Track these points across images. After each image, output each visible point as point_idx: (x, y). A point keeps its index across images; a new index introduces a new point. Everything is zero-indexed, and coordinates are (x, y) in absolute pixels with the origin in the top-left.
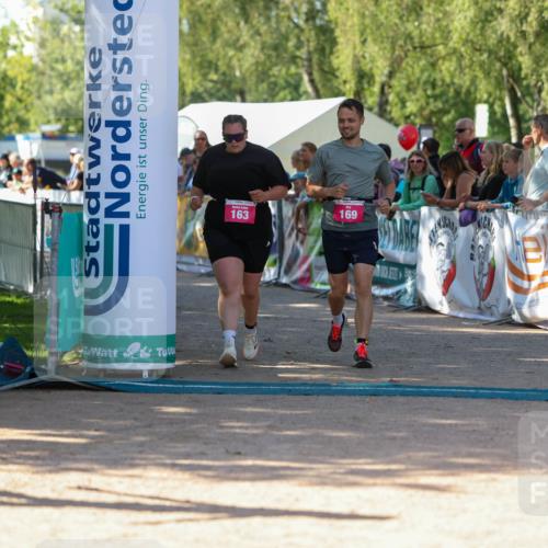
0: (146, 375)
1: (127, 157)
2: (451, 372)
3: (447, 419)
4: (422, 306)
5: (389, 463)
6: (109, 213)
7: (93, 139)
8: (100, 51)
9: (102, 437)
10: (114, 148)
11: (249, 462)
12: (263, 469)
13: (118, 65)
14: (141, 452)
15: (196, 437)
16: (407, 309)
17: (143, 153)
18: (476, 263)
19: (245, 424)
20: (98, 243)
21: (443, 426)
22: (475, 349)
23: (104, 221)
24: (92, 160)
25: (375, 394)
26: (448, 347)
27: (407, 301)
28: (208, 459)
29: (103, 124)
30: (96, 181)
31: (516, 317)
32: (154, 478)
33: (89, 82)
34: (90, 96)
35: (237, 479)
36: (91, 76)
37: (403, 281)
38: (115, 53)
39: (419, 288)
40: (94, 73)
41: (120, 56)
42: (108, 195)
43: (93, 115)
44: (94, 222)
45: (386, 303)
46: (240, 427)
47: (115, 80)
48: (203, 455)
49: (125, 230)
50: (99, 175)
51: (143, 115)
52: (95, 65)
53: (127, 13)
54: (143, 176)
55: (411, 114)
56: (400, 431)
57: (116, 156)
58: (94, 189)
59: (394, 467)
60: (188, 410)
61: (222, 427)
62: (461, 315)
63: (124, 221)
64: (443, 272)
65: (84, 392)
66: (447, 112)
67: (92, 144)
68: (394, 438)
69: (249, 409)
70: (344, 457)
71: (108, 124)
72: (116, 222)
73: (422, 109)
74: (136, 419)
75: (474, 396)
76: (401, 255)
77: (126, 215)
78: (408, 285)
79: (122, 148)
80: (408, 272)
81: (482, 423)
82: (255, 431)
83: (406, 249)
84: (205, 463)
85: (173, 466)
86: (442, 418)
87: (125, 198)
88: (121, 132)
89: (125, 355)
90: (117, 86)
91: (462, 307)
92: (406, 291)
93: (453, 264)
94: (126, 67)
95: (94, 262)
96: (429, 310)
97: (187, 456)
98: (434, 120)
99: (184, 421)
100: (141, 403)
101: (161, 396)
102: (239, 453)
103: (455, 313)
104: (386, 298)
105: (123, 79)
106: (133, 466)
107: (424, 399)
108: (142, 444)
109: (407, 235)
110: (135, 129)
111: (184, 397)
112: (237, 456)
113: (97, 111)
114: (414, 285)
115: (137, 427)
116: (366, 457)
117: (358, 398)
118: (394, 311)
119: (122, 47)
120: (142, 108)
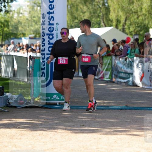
0: (58, 104)
2: (143, 103)
3: (141, 116)
4: (134, 85)
5: (125, 128)
7: (43, 39)
8: (45, 14)
9: (46, 121)
10: (49, 41)
11: (87, 128)
12: (90, 130)
13: (50, 18)
14: (57, 126)
15: (72, 121)
16: (130, 86)
18: (150, 73)
19: (85, 118)
20: (44, 67)
21: (140, 118)
22: (150, 97)
24: (43, 44)
25: (121, 109)
26: (142, 96)
27: (130, 83)
28: (75, 127)
30: (44, 50)
32: (60, 132)
33: (42, 23)
34: (42, 27)
35: (83, 133)
36: (42, 21)
37: (129, 78)
38: (49, 15)
39: (134, 79)
40: (44, 20)
42: (47, 54)
44: (43, 62)
45: (124, 84)
46: (84, 118)
47: (49, 22)
48: (74, 126)
49: (52, 64)
50: (45, 49)
51: (57, 32)
52: (43, 18)
53: (52, 4)
55: (132, 31)
56: (128, 120)
57: (50, 43)
59: (127, 129)
60: (70, 114)
61: (79, 118)
62: (145, 87)
64: (140, 75)
65: (41, 109)
66: (141, 31)
67: (43, 40)
68: (127, 121)
69: (86, 114)
70: (113, 127)
71: (47, 34)
73: (134, 30)
74: (55, 116)
75: (149, 110)
76: (129, 71)
78: (131, 79)
79: (51, 41)
80: (131, 75)
82: (88, 120)
83: (130, 69)
84: (74, 128)
85: (66, 129)
86: (140, 116)
88: (51, 37)
89: (52, 98)
90: (50, 24)
91: (146, 85)
92: (130, 81)
93: (143, 73)
94: (52, 19)
95: (43, 73)
96: (136, 86)
97: (69, 126)
98: (138, 33)
99: (69, 117)
100: (57, 112)
102: (84, 126)
103: (144, 87)
104: (125, 82)
105: (51, 22)
106: (54, 129)
107: (135, 111)
108: (57, 123)
109: (130, 65)
110: (55, 36)
112: (83, 127)
113: (44, 31)
114: (132, 79)
115: (55, 118)
116: (119, 127)
117: (117, 110)
118: (127, 86)
119: (51, 13)
120: (57, 30)
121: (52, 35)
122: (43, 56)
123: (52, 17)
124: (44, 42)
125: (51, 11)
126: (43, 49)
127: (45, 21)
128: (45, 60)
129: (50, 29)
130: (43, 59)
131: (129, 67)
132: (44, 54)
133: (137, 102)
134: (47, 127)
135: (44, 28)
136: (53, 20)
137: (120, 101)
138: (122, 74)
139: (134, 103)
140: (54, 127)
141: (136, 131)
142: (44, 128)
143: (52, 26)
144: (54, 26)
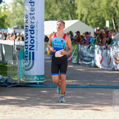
0: (38, 83)
1: (34, 37)
2: (103, 82)
3: (102, 93)
4: (96, 66)
6: (30, 49)
7: (26, 34)
8: (28, 15)
9: (30, 98)
10: (31, 35)
11: (61, 104)
12: (64, 106)
15: (50, 98)
17: (37, 36)
20: (28, 56)
21: (102, 95)
22: (108, 76)
23: (29, 51)
24: (26, 38)
25: (87, 87)
26: (101, 76)
27: (93, 65)
29: (28, 30)
31: (116, 69)
32: (41, 108)
34: (26, 25)
36: (26, 20)
37: (91, 61)
39: (95, 62)
41: (32, 16)
42: (30, 46)
43: (26, 29)
44: (27, 51)
48: (51, 102)
49: (33, 53)
50: (28, 41)
52: (26, 18)
53: (33, 7)
54: (37, 41)
56: (92, 97)
57: (31, 37)
58: (27, 44)
59: (91, 105)
60: (48, 92)
61: (55, 96)
63: (33, 51)
64: (100, 59)
66: (100, 22)
67: (26, 35)
71: (30, 30)
72: (32, 51)
74: (37, 94)
75: (108, 88)
76: (91, 55)
77: (34, 50)
78: (93, 62)
79: (33, 35)
80: (93, 59)
81: (110, 94)
84: (52, 104)
85: (45, 105)
86: (101, 93)
87: (33, 46)
88: (32, 32)
90: (31, 22)
91: (104, 67)
95: (27, 59)
97: (48, 103)
98: (97, 24)
99: (47, 94)
100: (38, 90)
101: (42, 88)
104: (88, 65)
106: (37, 105)
107: (97, 89)
108: (38, 100)
109: (92, 51)
110: (35, 31)
111: (47, 88)
112: (59, 103)
113: (27, 28)
115: (37, 96)
117: (83, 88)
119: (32, 14)
120: (37, 27)
121: (33, 30)
122: (27, 47)
123: (33, 17)
124: (27, 36)
125: (32, 12)
126: (27, 41)
127: (27, 20)
128: (28, 50)
129: (31, 27)
130: (26, 49)
131: (91, 53)
132: (27, 46)
133: (98, 81)
134: (31, 103)
135: (27, 25)
136: (34, 19)
137: (85, 81)
138: (86, 58)
139: (96, 82)
140: (37, 103)
141: (99, 106)
142: (29, 104)
143: (33, 24)
144: (35, 24)
